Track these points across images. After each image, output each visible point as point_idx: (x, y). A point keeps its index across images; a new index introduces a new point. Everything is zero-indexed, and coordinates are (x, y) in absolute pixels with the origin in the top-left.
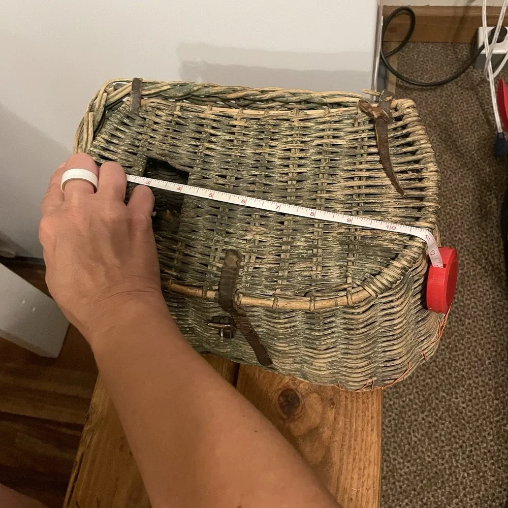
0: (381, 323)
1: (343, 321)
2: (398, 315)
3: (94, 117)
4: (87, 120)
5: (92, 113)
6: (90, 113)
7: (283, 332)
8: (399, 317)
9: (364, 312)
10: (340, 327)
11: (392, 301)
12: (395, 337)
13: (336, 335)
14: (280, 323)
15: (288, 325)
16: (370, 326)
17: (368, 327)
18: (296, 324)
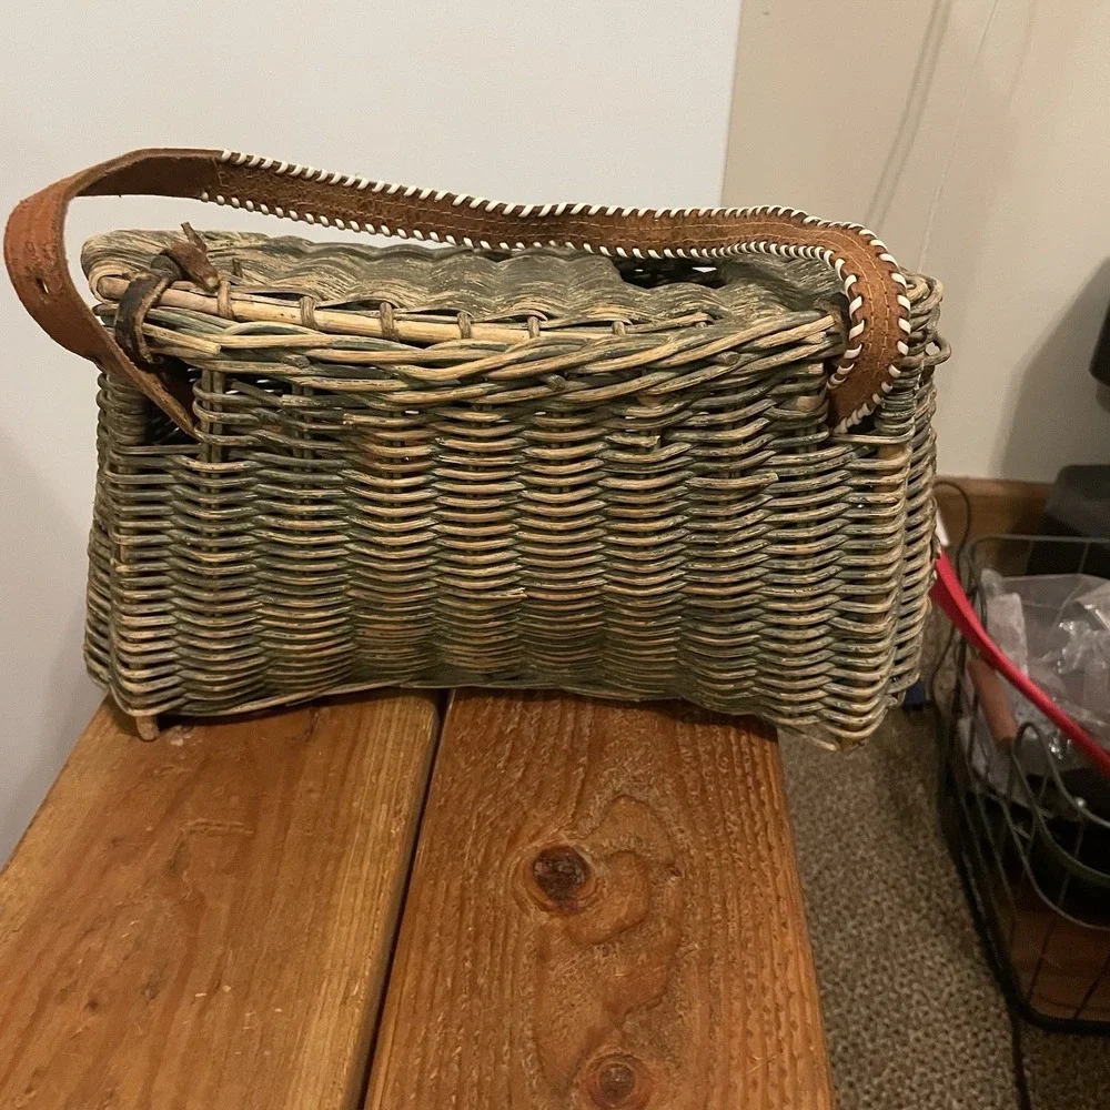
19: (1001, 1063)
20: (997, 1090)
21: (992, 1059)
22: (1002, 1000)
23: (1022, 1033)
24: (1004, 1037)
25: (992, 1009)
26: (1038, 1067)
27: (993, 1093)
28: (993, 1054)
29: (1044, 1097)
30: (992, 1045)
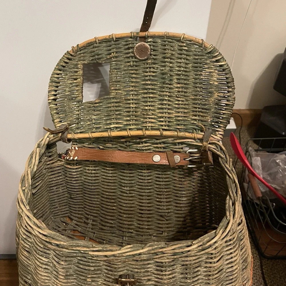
0: (226, 270)
1: (205, 269)
2: (235, 263)
3: (40, 151)
4: (36, 152)
5: (39, 148)
6: (38, 149)
7: (167, 282)
8: (235, 265)
9: (217, 261)
10: (203, 275)
11: (231, 253)
12: (233, 280)
13: (200, 281)
14: (165, 275)
15: (171, 276)
16: (221, 272)
17: (219, 273)
18: (176, 274)
19: (258, 269)
20: (257, 276)
21: (256, 268)
22: (257, 252)
23: (262, 260)
24: (258, 262)
25: (255, 255)
26: (267, 269)
27: (256, 276)
28: (256, 267)
29: (268, 276)
30: (256, 264)
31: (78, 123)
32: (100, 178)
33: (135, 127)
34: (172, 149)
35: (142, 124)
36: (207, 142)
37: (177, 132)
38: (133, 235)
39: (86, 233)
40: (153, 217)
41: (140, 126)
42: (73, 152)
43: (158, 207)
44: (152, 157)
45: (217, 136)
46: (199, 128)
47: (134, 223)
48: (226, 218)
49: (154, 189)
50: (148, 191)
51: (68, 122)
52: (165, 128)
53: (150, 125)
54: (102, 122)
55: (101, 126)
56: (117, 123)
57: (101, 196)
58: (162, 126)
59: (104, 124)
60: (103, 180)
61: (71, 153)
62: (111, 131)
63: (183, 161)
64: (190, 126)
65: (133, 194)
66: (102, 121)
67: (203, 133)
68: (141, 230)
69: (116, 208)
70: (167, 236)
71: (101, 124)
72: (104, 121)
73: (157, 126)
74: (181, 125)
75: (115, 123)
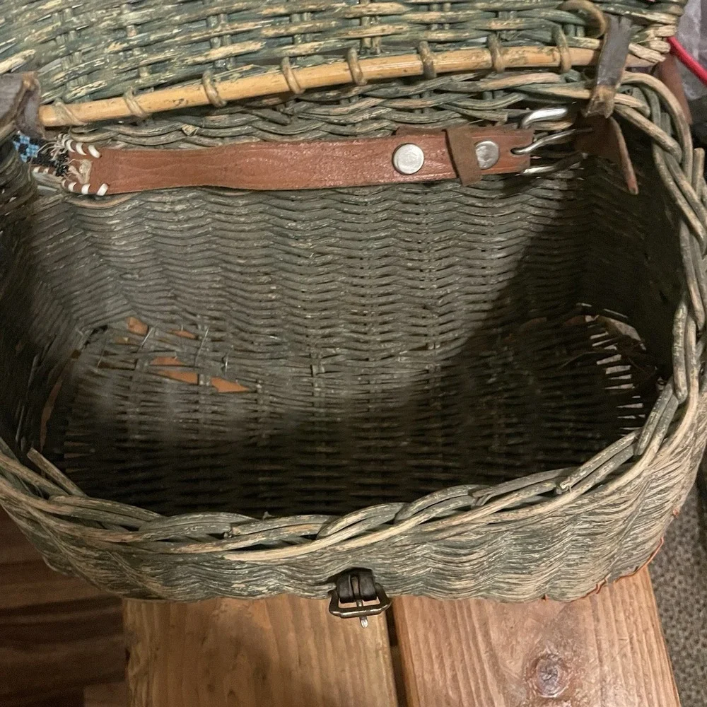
31: (68, 54)
32: (209, 220)
33: (315, 44)
34: (465, 111)
35: (340, 28)
36: (613, 83)
37: (493, 53)
38: (339, 359)
39: (199, 365)
40: (399, 310)
41: (333, 41)
42: (83, 166)
43: (410, 283)
44: (390, 155)
45: (649, 48)
46: (580, 21)
47: (340, 330)
48: (671, 391)
49: (399, 235)
50: (379, 243)
51: (27, 53)
52: (441, 36)
53: (376, 30)
54: (168, 38)
55: (168, 54)
56: (236, 37)
57: (222, 268)
58: (427, 25)
59: (179, 45)
60: (217, 225)
61: (78, 170)
62: (217, 77)
63: (509, 157)
64: (543, 14)
65: (327, 254)
66: (168, 34)
67: (595, 43)
68: (365, 347)
69: (279, 296)
70: (440, 354)
71: (169, 46)
72: (176, 31)
73: (406, 32)
74: (506, 13)
75: (227, 34)
